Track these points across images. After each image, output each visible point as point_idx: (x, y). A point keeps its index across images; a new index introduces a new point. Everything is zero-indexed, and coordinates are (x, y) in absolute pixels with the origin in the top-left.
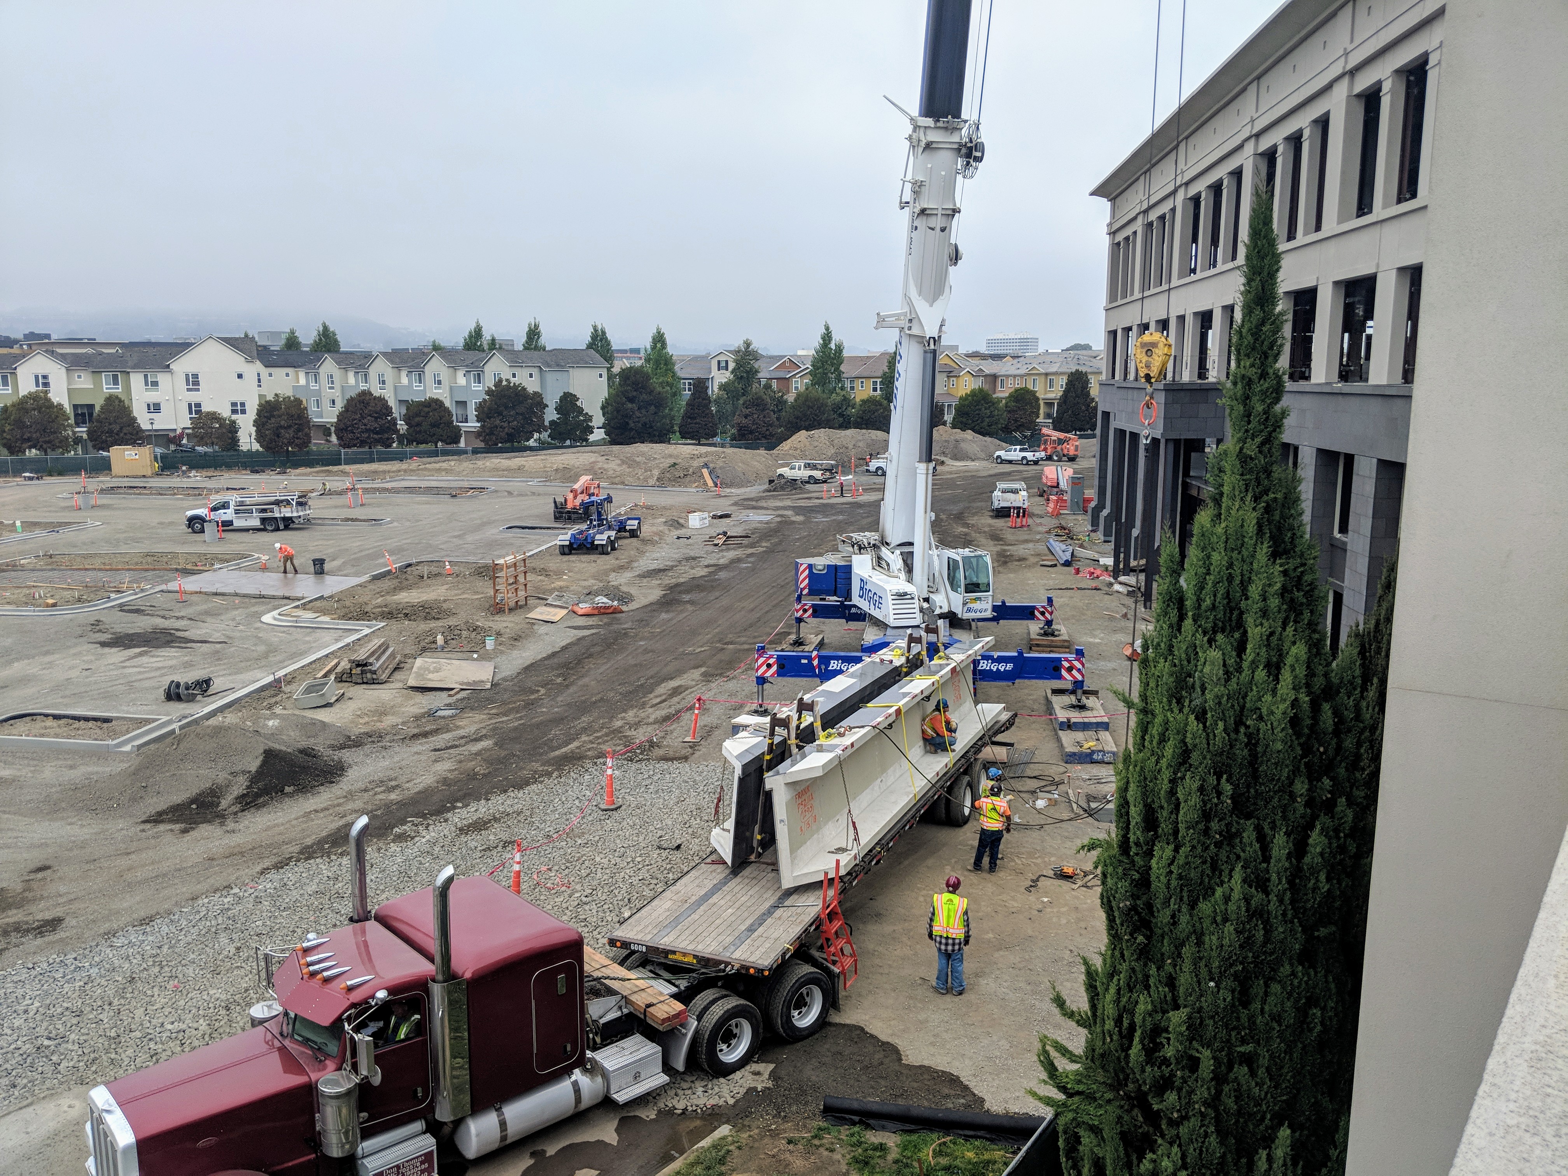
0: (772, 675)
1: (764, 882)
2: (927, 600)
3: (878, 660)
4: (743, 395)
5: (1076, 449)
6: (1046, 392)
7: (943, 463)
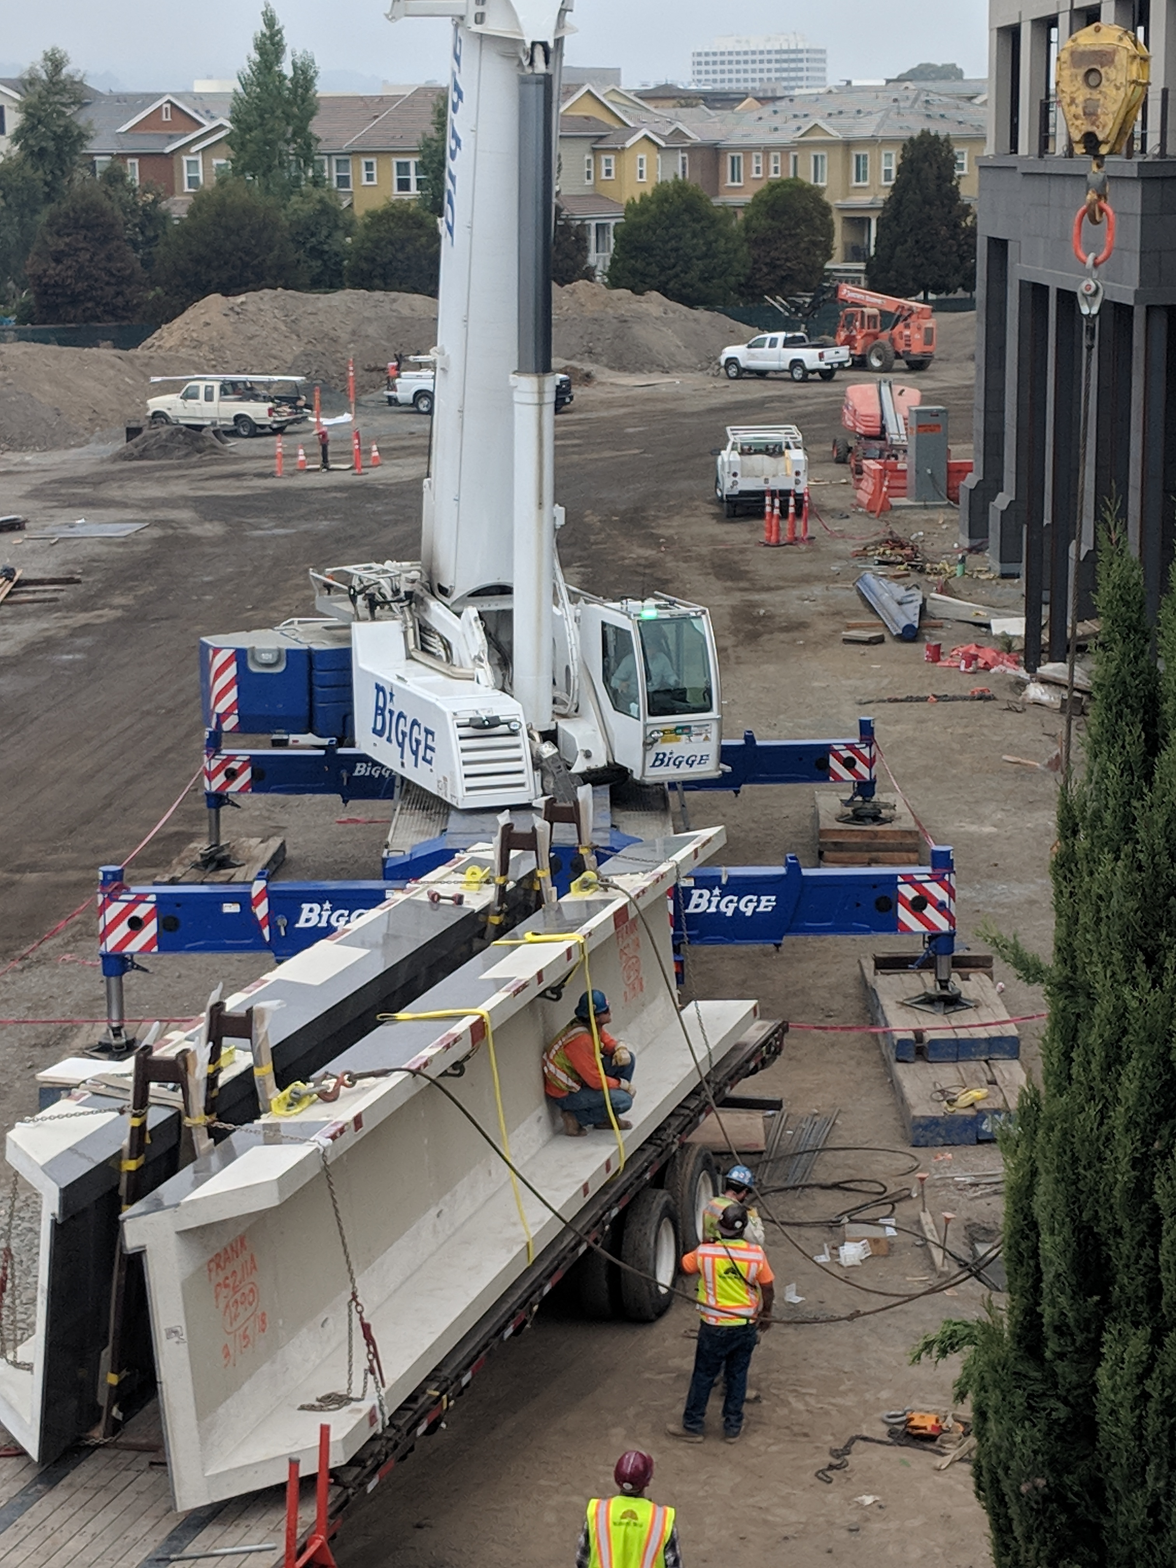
0: (146, 949)
1: (127, 1498)
2: (550, 736)
3: (425, 898)
4: (49, 198)
5: (928, 341)
6: (848, 191)
7: (588, 378)
